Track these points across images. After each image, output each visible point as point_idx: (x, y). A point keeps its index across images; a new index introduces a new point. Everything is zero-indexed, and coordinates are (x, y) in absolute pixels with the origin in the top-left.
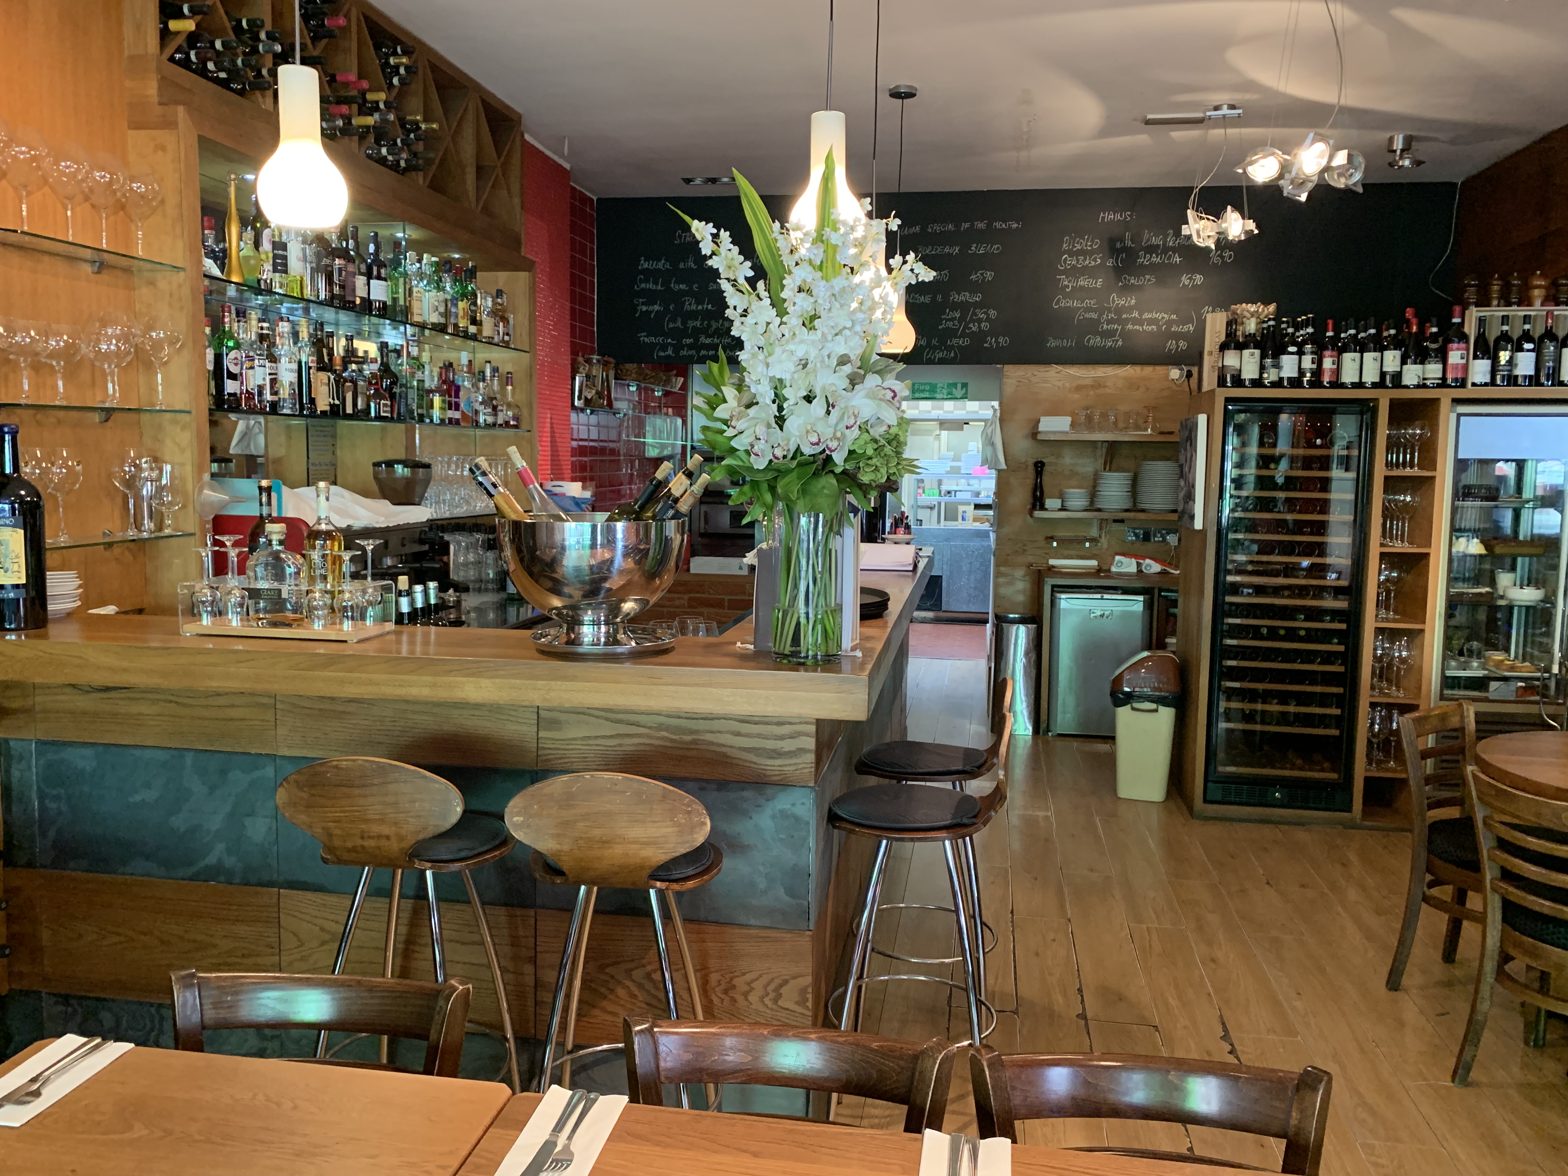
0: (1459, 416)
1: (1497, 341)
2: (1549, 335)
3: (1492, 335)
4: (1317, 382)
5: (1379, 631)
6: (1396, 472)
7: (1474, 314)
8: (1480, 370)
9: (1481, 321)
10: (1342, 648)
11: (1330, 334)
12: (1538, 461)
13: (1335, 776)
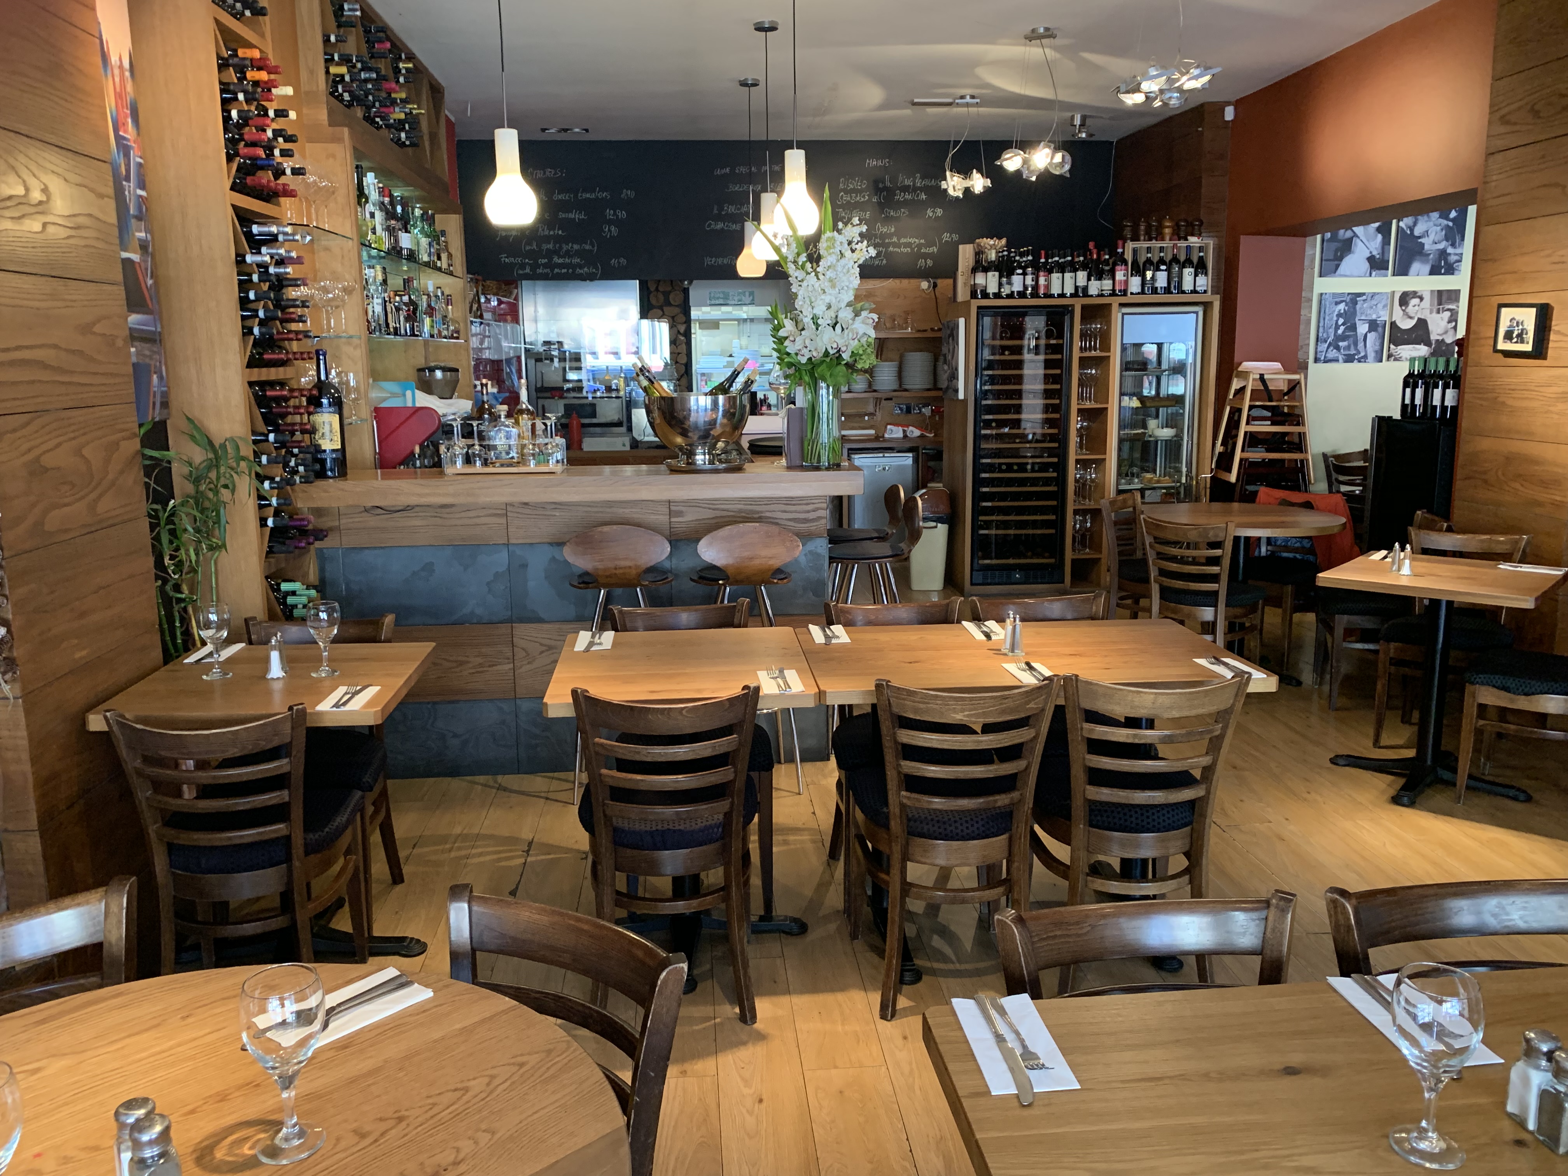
0: (1123, 314)
1: (1144, 264)
2: (1175, 259)
3: (1142, 260)
4: (1035, 295)
5: (1078, 461)
6: (1087, 354)
7: (1130, 245)
8: (1135, 283)
9: (1135, 251)
10: (1055, 475)
11: (1043, 260)
12: (1171, 343)
13: (1052, 561)
